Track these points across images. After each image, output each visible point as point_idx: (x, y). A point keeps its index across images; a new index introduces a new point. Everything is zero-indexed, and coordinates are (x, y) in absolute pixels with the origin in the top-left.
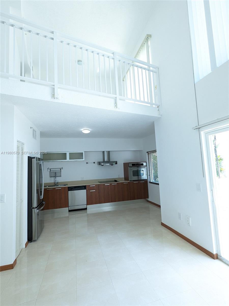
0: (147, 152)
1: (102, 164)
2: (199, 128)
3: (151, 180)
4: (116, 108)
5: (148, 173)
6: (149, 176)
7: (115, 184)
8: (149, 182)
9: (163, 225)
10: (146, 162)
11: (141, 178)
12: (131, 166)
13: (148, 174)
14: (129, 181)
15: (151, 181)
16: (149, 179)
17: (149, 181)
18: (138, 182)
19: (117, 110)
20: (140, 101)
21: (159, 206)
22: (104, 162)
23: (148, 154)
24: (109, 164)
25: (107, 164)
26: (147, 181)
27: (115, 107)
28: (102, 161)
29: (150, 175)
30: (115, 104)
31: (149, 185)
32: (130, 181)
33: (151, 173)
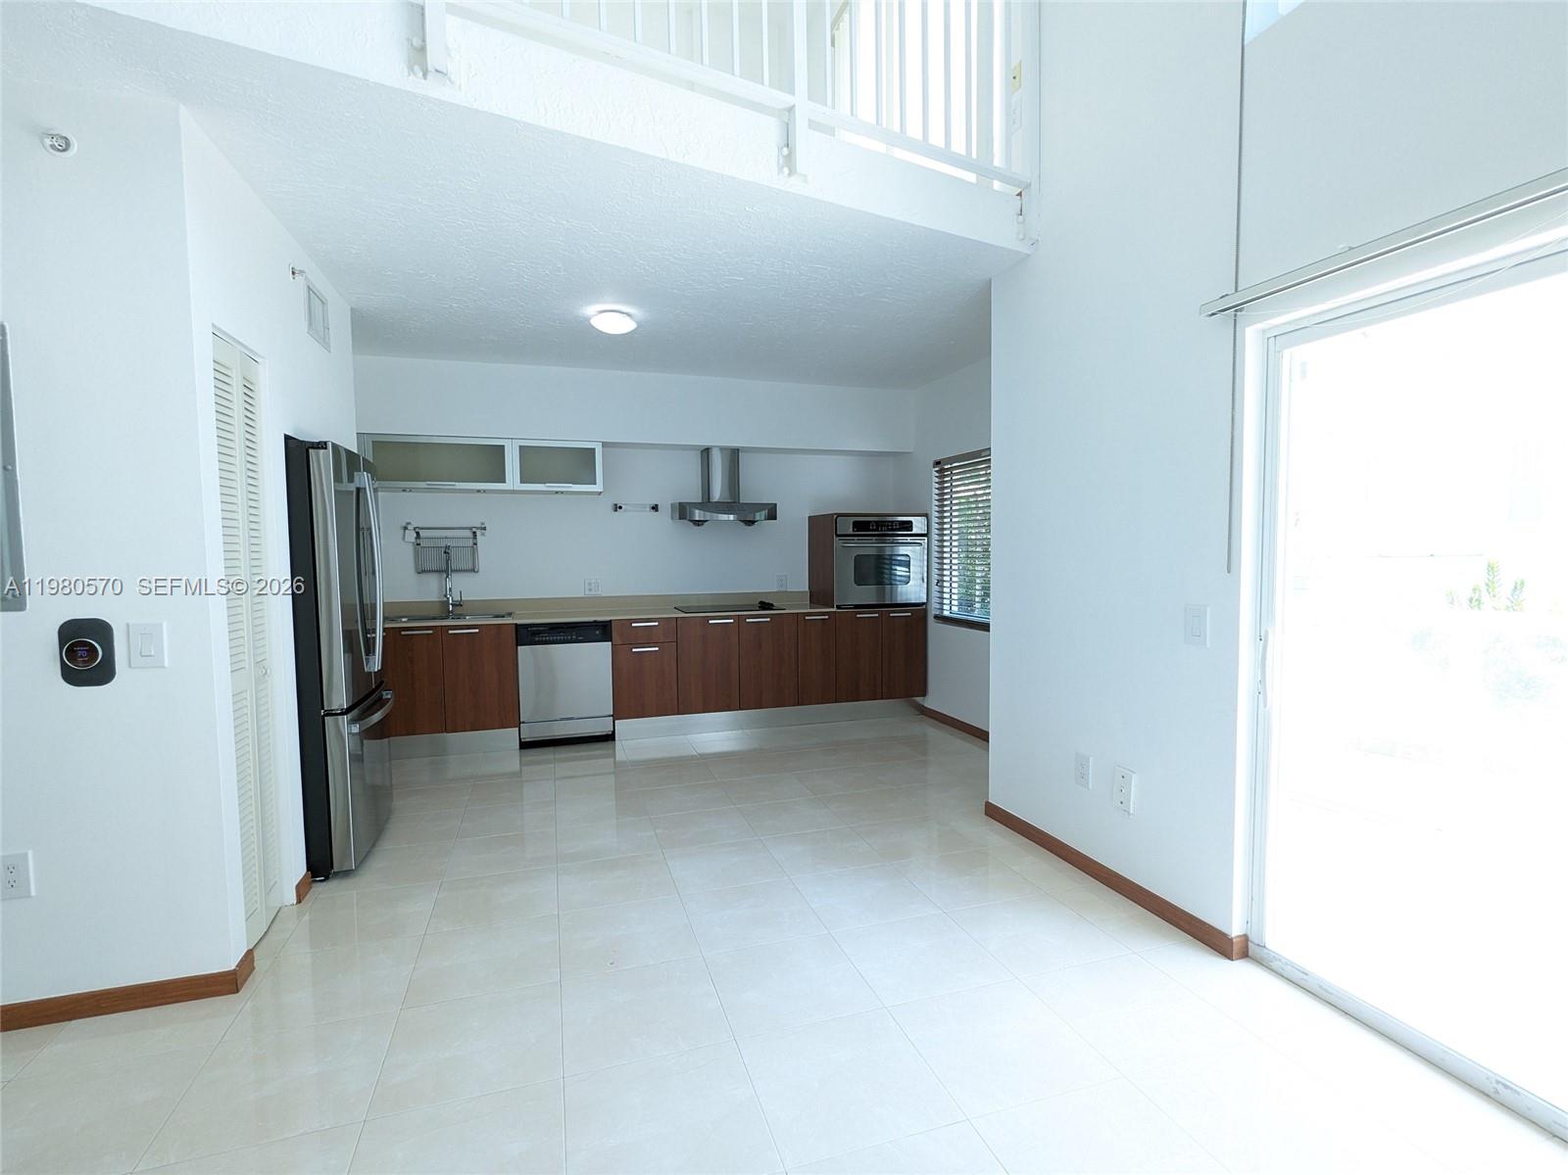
0: (938, 463)
1: (698, 515)
2: (1237, 308)
3: (946, 607)
4: (790, 175)
5: (935, 572)
6: (935, 588)
7: (763, 618)
8: (936, 617)
9: (994, 813)
10: (926, 515)
11: (892, 593)
12: (850, 531)
13: (935, 578)
14: (834, 610)
15: (946, 613)
16: (934, 600)
17: (933, 610)
18: (881, 613)
19: (794, 186)
20: (925, 148)
21: (982, 736)
22: (706, 503)
23: (941, 471)
24: (732, 517)
25: (724, 517)
26: (926, 610)
27: (780, 170)
28: (700, 501)
29: (940, 582)
30: (785, 151)
31: (934, 628)
32: (838, 607)
33: (946, 573)
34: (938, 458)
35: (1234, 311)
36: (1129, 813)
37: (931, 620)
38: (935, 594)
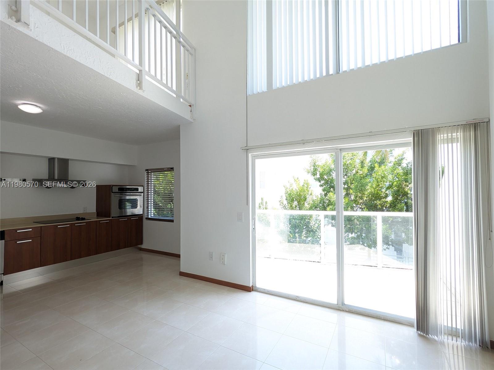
0: (147, 170)
3: (150, 215)
4: (139, 89)
5: (146, 204)
6: (146, 209)
7: (82, 223)
8: (146, 218)
9: (182, 274)
10: (143, 186)
12: (117, 191)
13: (146, 206)
14: (111, 218)
15: (149, 217)
16: (146, 213)
17: (145, 216)
18: (128, 218)
19: (140, 92)
23: (148, 173)
26: (142, 216)
27: (137, 87)
29: (148, 207)
30: (139, 82)
31: (145, 222)
32: (112, 217)
33: (150, 204)
34: (147, 169)
35: (247, 150)
36: (225, 264)
37: (144, 220)
38: (146, 211)
